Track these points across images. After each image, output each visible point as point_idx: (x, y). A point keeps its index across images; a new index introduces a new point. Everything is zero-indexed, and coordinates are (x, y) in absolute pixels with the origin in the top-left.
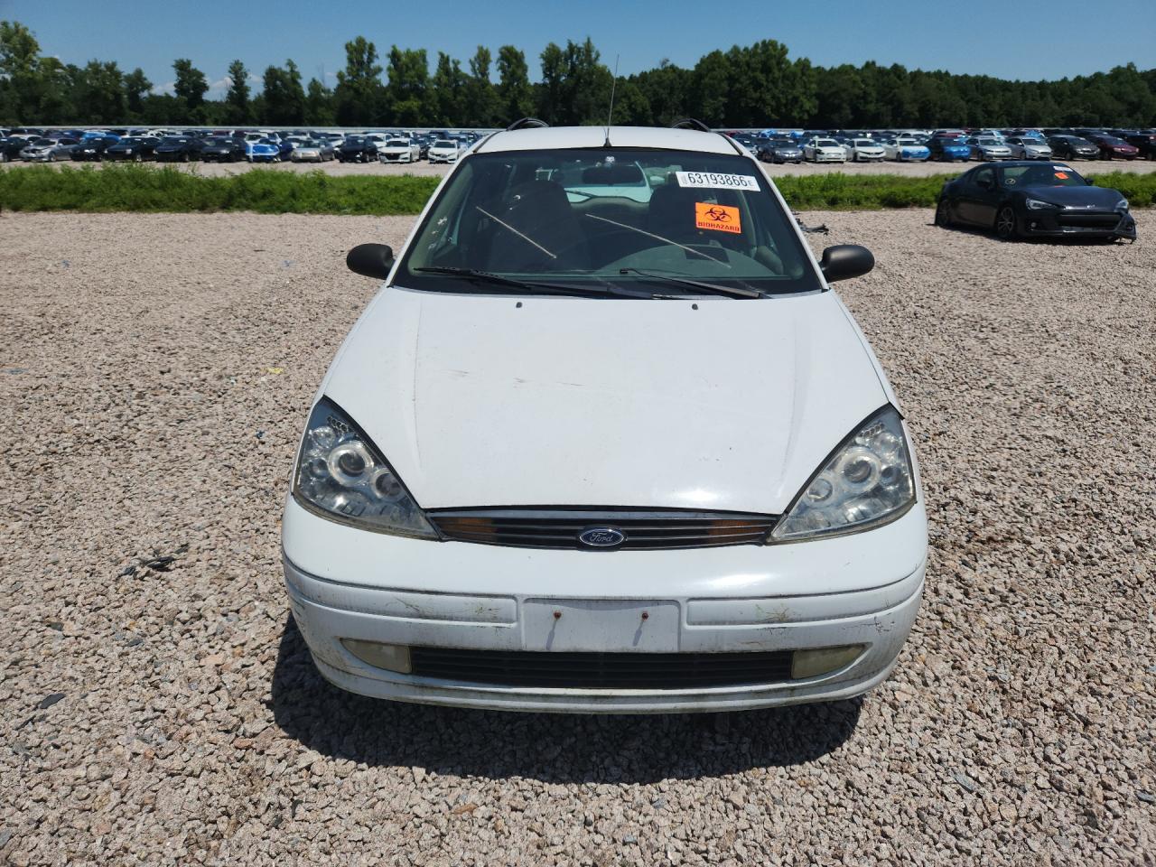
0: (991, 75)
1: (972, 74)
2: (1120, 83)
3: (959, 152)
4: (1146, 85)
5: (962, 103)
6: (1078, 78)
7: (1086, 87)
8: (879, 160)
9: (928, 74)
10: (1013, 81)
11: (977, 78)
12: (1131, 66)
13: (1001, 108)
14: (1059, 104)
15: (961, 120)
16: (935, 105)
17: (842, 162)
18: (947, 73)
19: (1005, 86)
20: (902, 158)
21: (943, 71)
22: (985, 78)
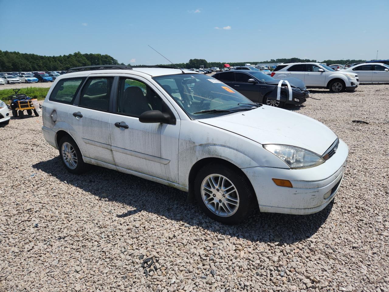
0: (35, 54)
1: (28, 53)
2: (78, 58)
3: (48, 79)
4: (85, 58)
5: (28, 63)
6: (64, 56)
7: (68, 58)
8: (19, 83)
9: (11, 53)
10: (44, 56)
11: (30, 55)
12: (79, 52)
13: (43, 65)
14: (62, 63)
15: (30, 69)
16: (18, 63)
17: (4, 84)
18: (18, 53)
19: (42, 58)
20: (28, 82)
21: (17, 52)
22: (33, 55)
